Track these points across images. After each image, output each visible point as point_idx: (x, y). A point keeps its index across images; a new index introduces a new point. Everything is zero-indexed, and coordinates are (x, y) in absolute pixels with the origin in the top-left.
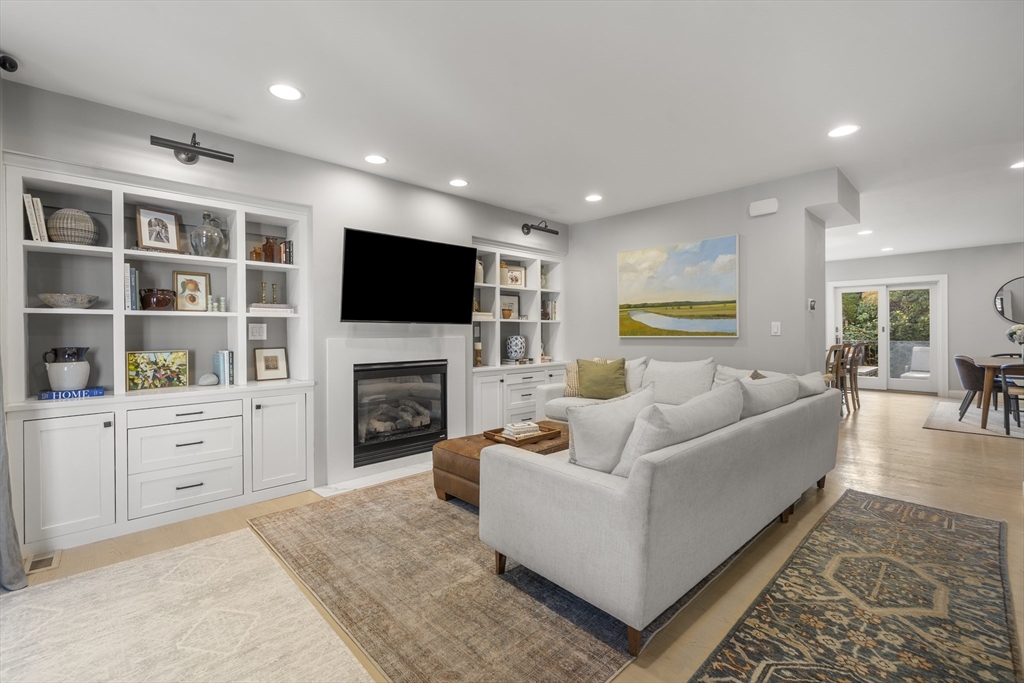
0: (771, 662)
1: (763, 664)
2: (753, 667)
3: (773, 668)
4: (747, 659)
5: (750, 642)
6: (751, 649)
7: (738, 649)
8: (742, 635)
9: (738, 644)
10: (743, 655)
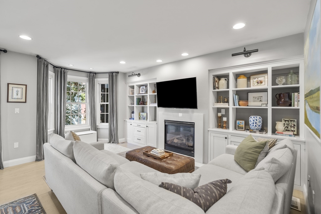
0: (26, 213)
1: (27, 211)
2: (28, 209)
3: (24, 212)
4: (32, 208)
5: (36, 211)
6: (33, 211)
7: (36, 208)
8: (39, 210)
9: (38, 208)
10: (33, 208)
